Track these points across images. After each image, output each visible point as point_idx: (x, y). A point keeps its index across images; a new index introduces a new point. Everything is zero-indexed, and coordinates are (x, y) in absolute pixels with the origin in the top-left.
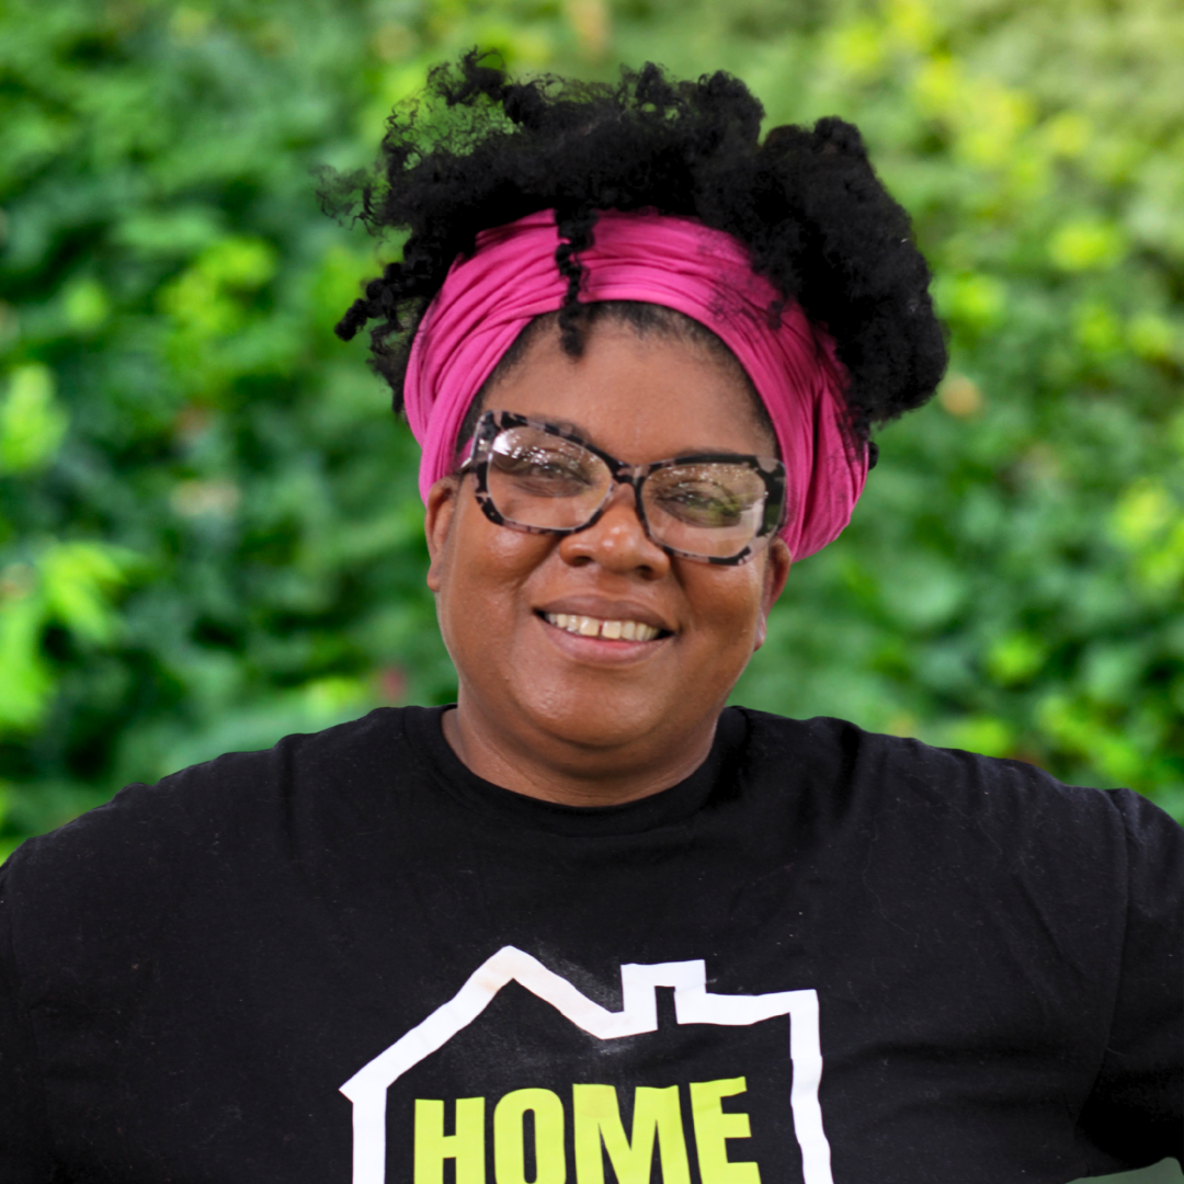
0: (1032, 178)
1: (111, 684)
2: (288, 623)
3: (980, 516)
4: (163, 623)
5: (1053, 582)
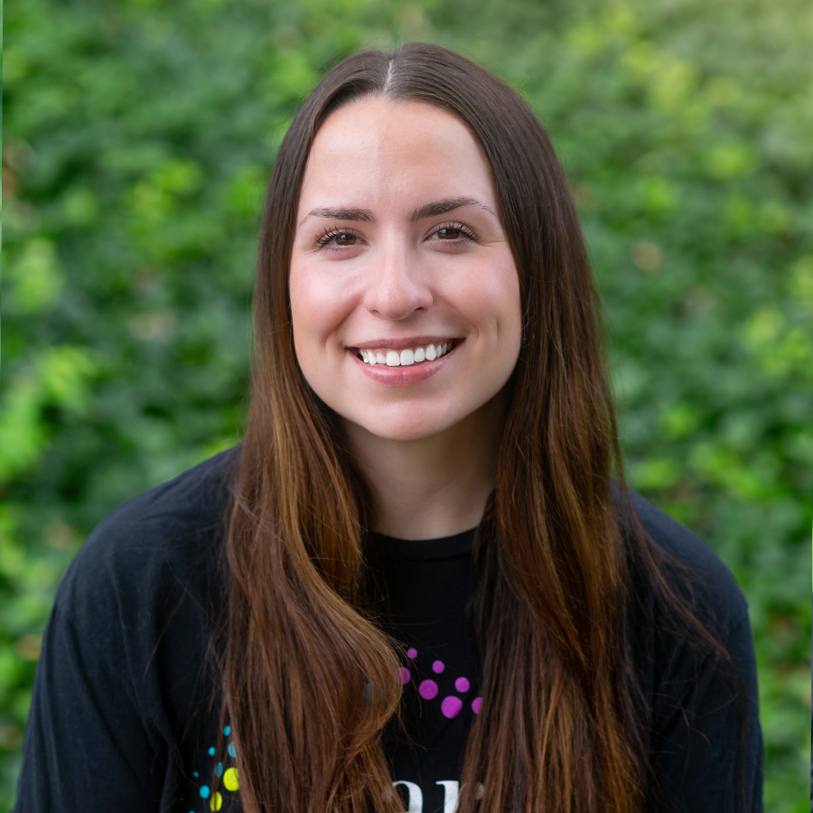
2: (203, 404)
3: (658, 332)
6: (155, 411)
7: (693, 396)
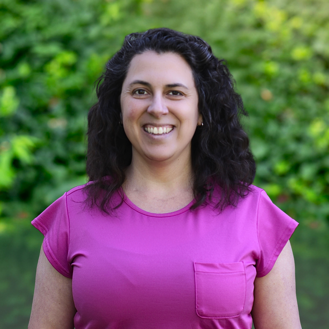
0: (286, 34)
1: (31, 175)
2: (80, 158)
3: (272, 128)
4: (46, 158)
5: (292, 146)
6: (60, 161)
7: (287, 157)
